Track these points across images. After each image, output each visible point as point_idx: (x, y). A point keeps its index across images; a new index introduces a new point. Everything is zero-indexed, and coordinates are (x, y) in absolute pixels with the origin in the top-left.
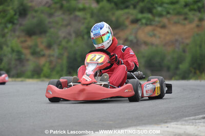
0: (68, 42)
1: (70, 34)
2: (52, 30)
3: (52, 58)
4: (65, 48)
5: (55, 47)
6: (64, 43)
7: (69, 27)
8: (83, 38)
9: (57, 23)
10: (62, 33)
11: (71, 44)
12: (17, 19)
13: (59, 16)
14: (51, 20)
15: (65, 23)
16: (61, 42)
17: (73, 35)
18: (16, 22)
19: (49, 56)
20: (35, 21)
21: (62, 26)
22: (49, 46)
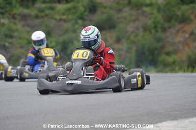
0: (136, 36)
1: (137, 29)
2: (121, 25)
3: (121, 52)
4: (133, 42)
5: (124, 41)
6: (132, 37)
7: (137, 22)
8: (151, 33)
9: (125, 18)
10: (130, 28)
11: (139, 38)
12: (87, 16)
13: (127, 12)
14: (119, 15)
15: (133, 18)
16: (129, 36)
17: (141, 30)
18: (86, 18)
19: (119, 50)
20: (104, 17)
21: (130, 21)
22: (118, 41)
